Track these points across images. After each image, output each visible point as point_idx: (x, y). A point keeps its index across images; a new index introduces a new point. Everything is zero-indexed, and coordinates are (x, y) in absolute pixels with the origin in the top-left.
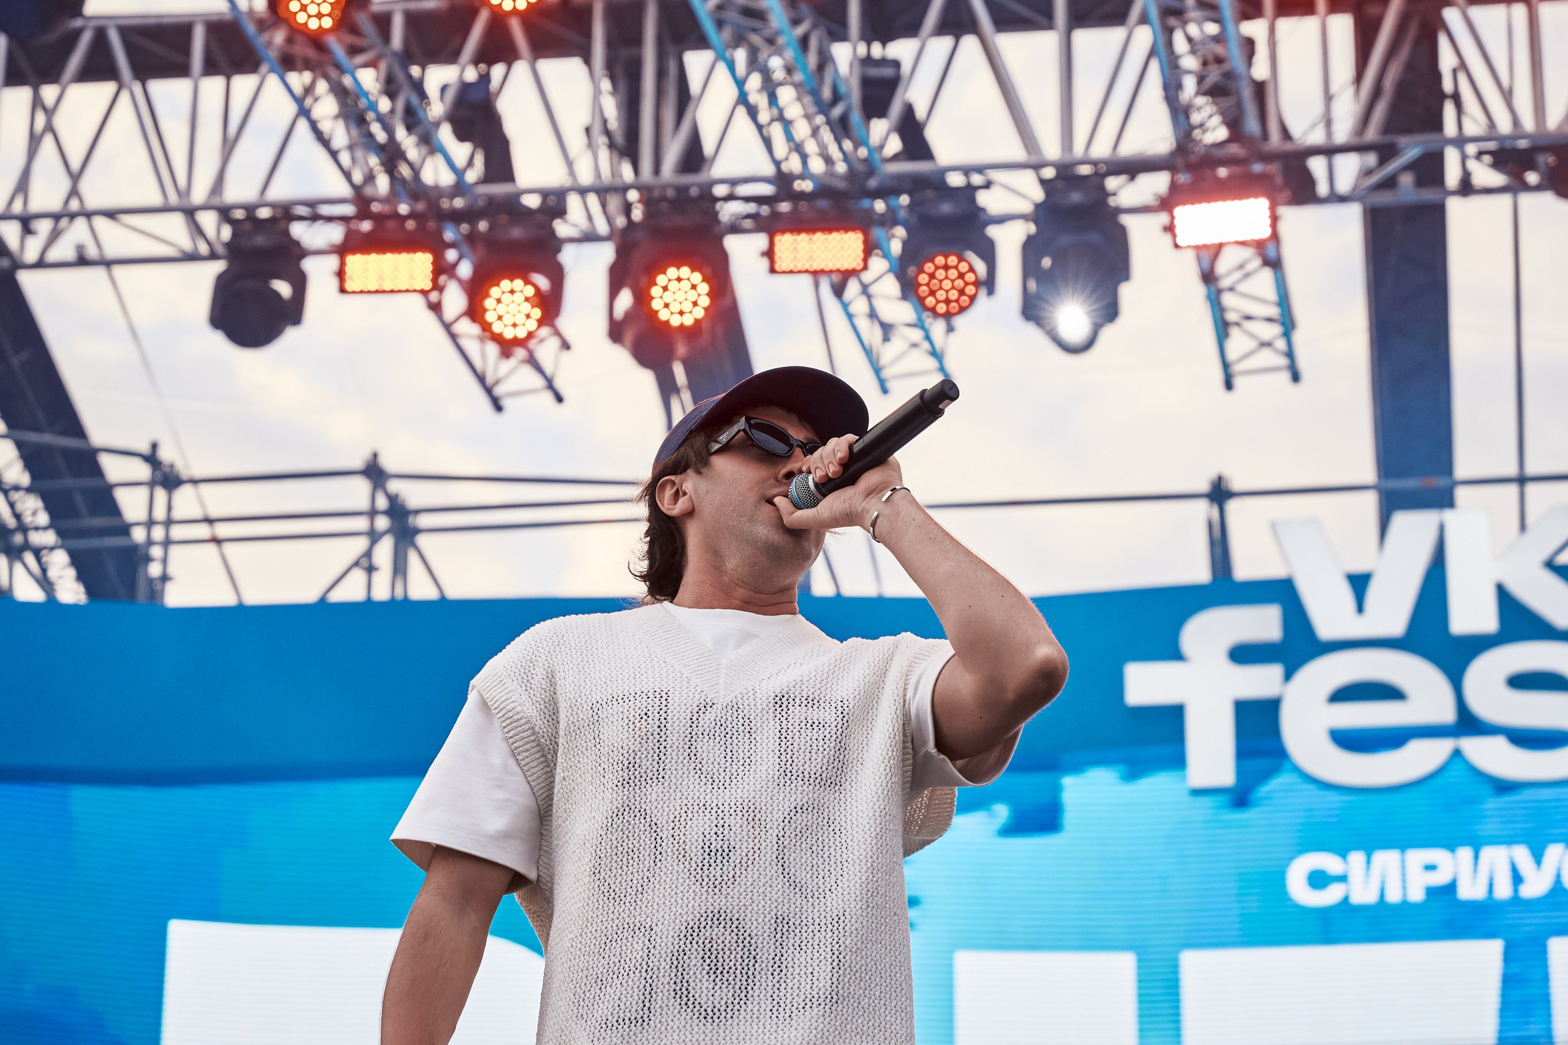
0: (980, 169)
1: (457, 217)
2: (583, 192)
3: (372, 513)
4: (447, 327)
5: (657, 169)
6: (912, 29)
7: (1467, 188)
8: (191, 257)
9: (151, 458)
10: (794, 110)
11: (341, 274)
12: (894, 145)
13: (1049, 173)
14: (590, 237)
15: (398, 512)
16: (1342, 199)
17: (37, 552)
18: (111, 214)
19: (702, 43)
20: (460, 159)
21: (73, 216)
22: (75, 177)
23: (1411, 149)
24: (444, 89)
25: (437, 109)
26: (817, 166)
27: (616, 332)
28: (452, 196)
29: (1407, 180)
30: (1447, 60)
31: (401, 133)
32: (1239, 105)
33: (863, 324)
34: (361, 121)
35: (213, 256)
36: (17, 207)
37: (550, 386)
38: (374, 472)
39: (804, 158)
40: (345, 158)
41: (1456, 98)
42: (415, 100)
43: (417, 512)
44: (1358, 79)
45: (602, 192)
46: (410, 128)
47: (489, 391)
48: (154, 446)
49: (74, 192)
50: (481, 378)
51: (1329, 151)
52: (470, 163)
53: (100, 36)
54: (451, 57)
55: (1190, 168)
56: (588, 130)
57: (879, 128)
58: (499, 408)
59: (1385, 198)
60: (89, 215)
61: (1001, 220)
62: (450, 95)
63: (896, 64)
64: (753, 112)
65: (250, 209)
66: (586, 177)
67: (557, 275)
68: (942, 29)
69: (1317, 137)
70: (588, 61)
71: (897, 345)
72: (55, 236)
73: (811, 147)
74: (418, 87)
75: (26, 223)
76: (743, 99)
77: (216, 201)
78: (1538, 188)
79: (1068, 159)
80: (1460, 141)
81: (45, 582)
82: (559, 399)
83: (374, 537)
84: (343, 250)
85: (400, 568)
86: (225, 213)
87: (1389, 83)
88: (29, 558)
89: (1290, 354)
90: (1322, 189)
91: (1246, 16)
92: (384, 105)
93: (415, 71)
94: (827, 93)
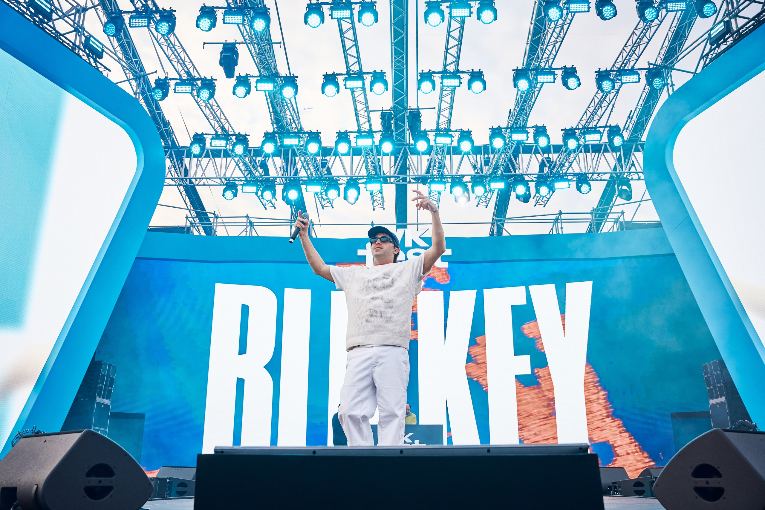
0: (338, 177)
1: (260, 181)
2: (279, 178)
3: (247, 223)
4: (258, 197)
5: (290, 175)
6: (329, 155)
7: (410, 182)
8: (221, 185)
9: (214, 214)
10: (311, 168)
11: (242, 189)
12: (326, 172)
13: (348, 178)
14: (280, 184)
15: (251, 223)
16: (392, 183)
17: (197, 227)
18: (209, 178)
19: (297, 156)
20: (261, 172)
21: (203, 178)
22: (204, 171)
23: (402, 176)
24: (259, 161)
25: (258, 164)
26: (314, 175)
27: (283, 199)
28: (260, 178)
29: (401, 181)
30: (408, 163)
31: (252, 169)
32: (377, 170)
33: (320, 199)
34: (247, 166)
35: (224, 185)
36: (194, 177)
37: (274, 206)
38: (247, 217)
39: (312, 175)
40: (243, 172)
41: (409, 168)
42: (254, 164)
43: (254, 223)
44: (395, 165)
45: (282, 178)
46: (253, 168)
47: (264, 206)
48: (215, 212)
49: (204, 173)
50: (263, 205)
51: (390, 177)
52: (262, 172)
53: (208, 151)
54: (261, 156)
55: (369, 178)
56: (280, 168)
57: (324, 170)
58: (266, 209)
59: (398, 183)
60: (206, 178)
61: (341, 184)
62: (260, 162)
63: (327, 160)
64: (305, 168)
65: (229, 178)
66: (280, 175)
67: (275, 191)
68: (333, 155)
69: (388, 174)
70: (281, 158)
71: (325, 202)
72: (200, 181)
73: (314, 173)
74: (255, 161)
75: (196, 179)
76: (303, 166)
77: (224, 177)
78: (420, 183)
79: (351, 176)
80: (409, 176)
81: (199, 232)
82: (275, 208)
83: (247, 226)
84: (243, 185)
85: (251, 230)
86: (225, 179)
87: (399, 166)
88: (196, 227)
89: (383, 206)
90: (389, 182)
91: (378, 155)
92: (250, 164)
93: (254, 158)
94: (316, 166)
